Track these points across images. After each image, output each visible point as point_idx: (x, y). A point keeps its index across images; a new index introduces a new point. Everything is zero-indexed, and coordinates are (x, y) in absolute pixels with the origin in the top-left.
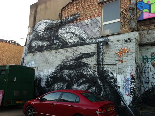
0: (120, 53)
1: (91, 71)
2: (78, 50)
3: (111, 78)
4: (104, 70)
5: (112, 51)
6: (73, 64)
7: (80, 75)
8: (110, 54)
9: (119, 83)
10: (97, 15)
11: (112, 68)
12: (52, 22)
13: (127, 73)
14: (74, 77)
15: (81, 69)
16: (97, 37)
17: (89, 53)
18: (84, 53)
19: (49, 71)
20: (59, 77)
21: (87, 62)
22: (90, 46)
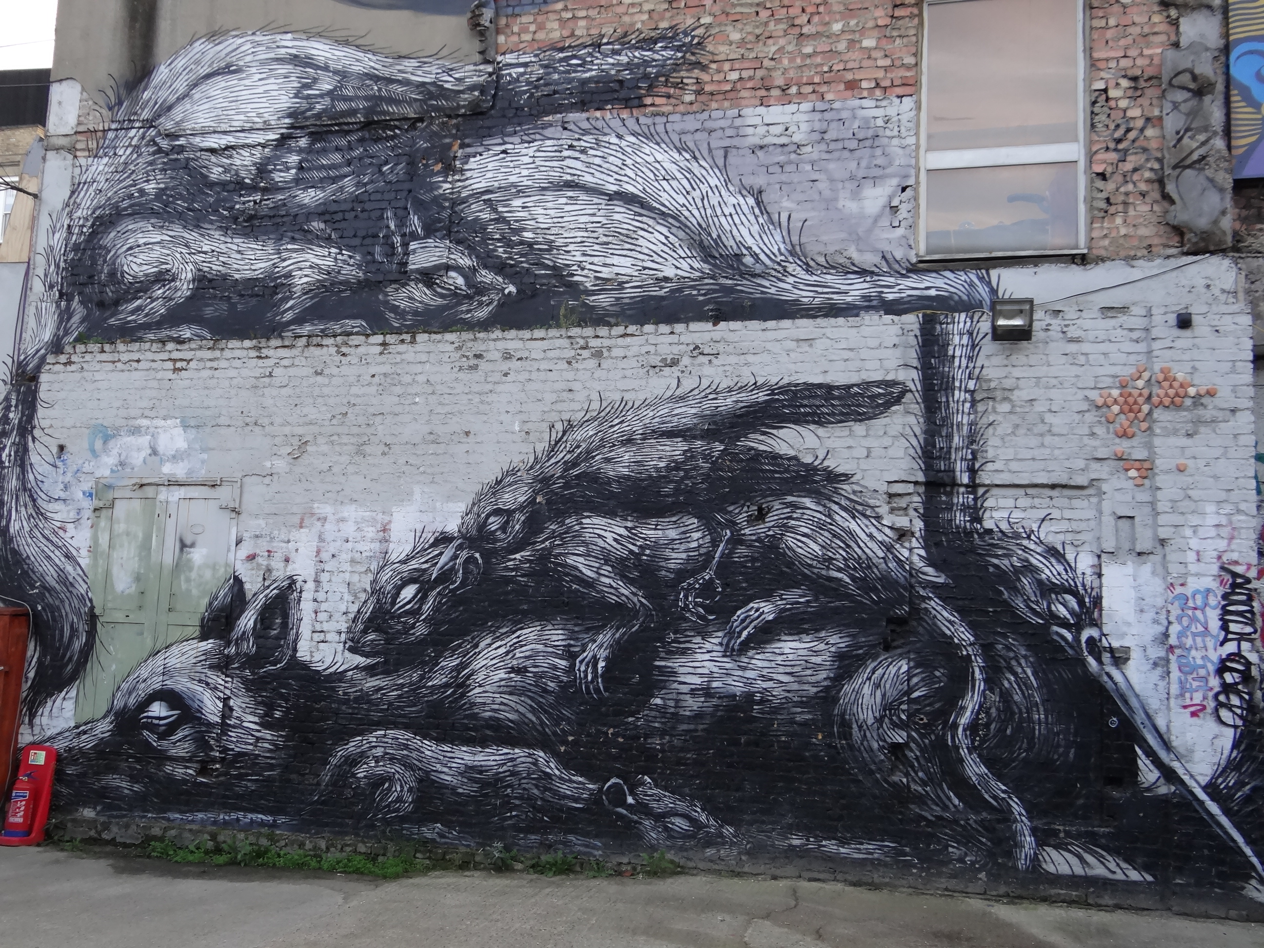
0: (1130, 407)
1: (871, 536)
2: (730, 348)
3: (1048, 589)
4: (988, 524)
5: (1054, 382)
6: (677, 468)
7: (754, 560)
8: (1039, 407)
9: (1125, 629)
10: (878, 85)
11: (1056, 514)
12: (386, 72)
13: (1191, 557)
14: (697, 581)
15: (760, 509)
16: (883, 257)
17: (838, 388)
18: (789, 384)
19: (390, 522)
20: (522, 576)
21: (821, 457)
22: (854, 330)
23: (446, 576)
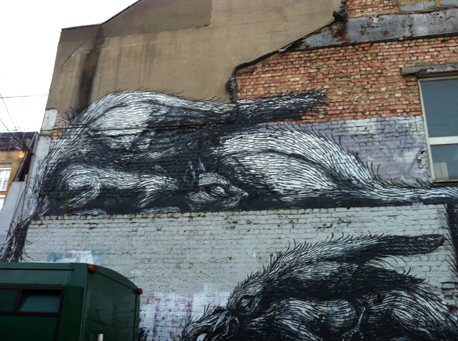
1: (437, 310)
2: (356, 219)
7: (378, 322)
10: (404, 111)
12: (190, 107)
14: (350, 333)
15: (379, 296)
16: (418, 181)
17: (411, 238)
18: (387, 236)
19: (192, 301)
20: (260, 330)
21: (407, 271)
22: (416, 212)
23: (220, 329)
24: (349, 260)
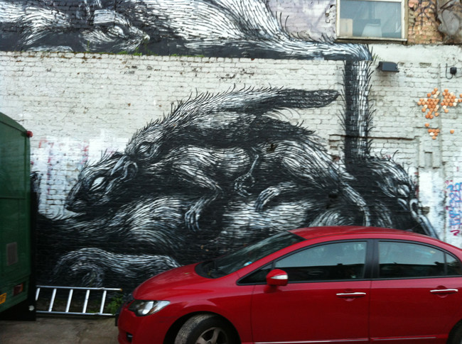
0: (431, 106)
1: (322, 159)
2: (259, 71)
3: (397, 183)
4: (372, 154)
5: (401, 93)
6: (234, 126)
7: (269, 168)
8: (395, 104)
9: (428, 199)
11: (400, 150)
13: (455, 169)
14: (243, 178)
15: (272, 146)
16: (322, 36)
17: (308, 92)
18: (286, 89)
19: (88, 146)
20: (158, 174)
21: (300, 123)
22: (316, 66)
23: (118, 173)
24: (248, 111)
